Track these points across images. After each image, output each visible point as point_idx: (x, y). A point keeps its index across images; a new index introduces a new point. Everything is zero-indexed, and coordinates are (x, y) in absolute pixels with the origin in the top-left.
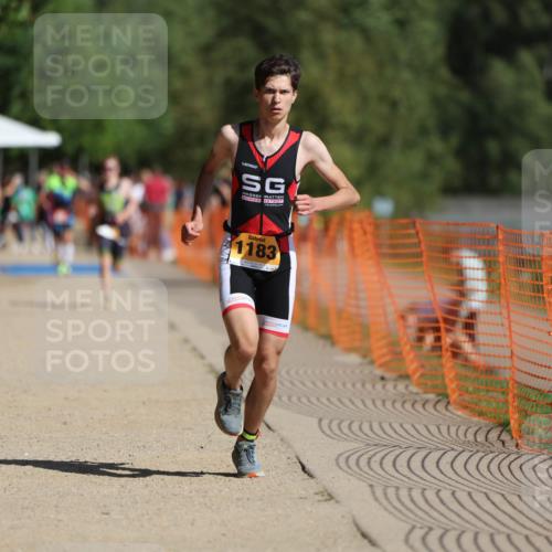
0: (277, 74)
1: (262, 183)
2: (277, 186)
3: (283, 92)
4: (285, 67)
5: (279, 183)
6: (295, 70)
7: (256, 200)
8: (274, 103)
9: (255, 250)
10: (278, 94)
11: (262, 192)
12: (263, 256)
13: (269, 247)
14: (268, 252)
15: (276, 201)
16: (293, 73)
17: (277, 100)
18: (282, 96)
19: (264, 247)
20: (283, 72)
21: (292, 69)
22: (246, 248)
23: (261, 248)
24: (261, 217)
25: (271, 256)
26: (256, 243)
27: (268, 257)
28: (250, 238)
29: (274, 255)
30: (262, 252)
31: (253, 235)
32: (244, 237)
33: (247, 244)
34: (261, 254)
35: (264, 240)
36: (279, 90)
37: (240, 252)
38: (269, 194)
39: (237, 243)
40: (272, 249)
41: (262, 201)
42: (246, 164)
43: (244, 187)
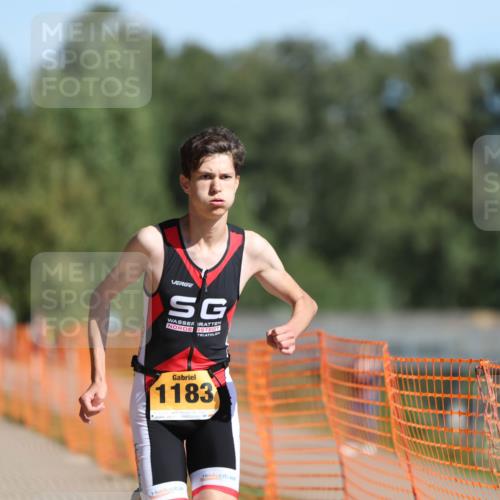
0: (215, 152)
2: (216, 309)
3: (224, 177)
4: (223, 144)
5: (220, 306)
6: (237, 147)
7: (187, 328)
8: (212, 192)
9: (183, 393)
10: (217, 179)
11: (197, 318)
12: (196, 400)
13: (203, 387)
14: (201, 393)
15: (213, 329)
16: (235, 151)
17: (217, 188)
18: (223, 182)
19: (195, 387)
20: (222, 150)
21: (232, 145)
22: (170, 394)
23: (192, 389)
24: (192, 350)
25: (207, 398)
26: (183, 384)
27: (203, 399)
28: (174, 378)
29: (211, 396)
30: (193, 394)
31: (179, 374)
32: (166, 379)
33: (172, 388)
34: (192, 397)
35: (194, 377)
36: (217, 174)
37: (163, 400)
38: (205, 321)
39: (157, 389)
40: (206, 388)
41: (195, 329)
42: (177, 283)
43: (172, 313)
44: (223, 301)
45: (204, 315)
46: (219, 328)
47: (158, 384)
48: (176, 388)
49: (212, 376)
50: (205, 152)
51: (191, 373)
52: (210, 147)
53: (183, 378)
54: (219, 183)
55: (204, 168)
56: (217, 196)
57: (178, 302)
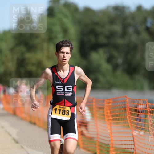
1: (64, 88)
2: (69, 89)
3: (67, 53)
5: (70, 87)
7: (62, 94)
8: (64, 57)
9: (61, 112)
10: (65, 54)
11: (64, 91)
12: (64, 114)
13: (67, 111)
14: (66, 113)
15: (69, 94)
17: (65, 56)
18: (67, 54)
19: (65, 111)
20: (67, 46)
21: (70, 45)
22: (58, 111)
23: (64, 111)
24: (65, 100)
25: (67, 114)
26: (62, 109)
27: (66, 115)
29: (69, 114)
30: (64, 112)
31: (61, 106)
32: (57, 107)
33: (59, 110)
34: (63, 113)
36: (66, 52)
37: (55, 113)
38: (67, 92)
39: (55, 109)
40: (68, 112)
41: (64, 95)
42: (57, 82)
43: (57, 91)
44: (71, 86)
45: (66, 90)
46: (72, 94)
47: (55, 108)
48: (60, 110)
49: (70, 108)
50: (63, 46)
51: (64, 107)
52: (64, 45)
53: (62, 108)
54: (66, 55)
55: (62, 50)
56: (65, 58)
57: (58, 88)
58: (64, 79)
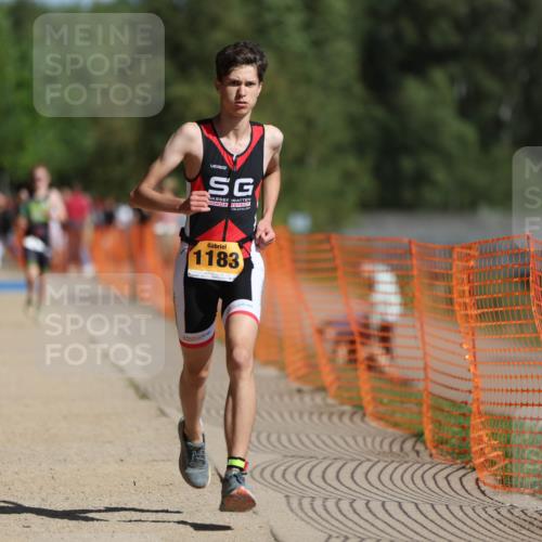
1: (231, 185)
2: (246, 187)
3: (249, 84)
4: (251, 56)
5: (248, 184)
6: (261, 59)
7: (223, 204)
8: (239, 96)
9: (215, 258)
10: (243, 86)
11: (230, 195)
12: (224, 265)
13: (231, 255)
14: (229, 260)
15: (244, 205)
16: (260, 63)
17: (243, 93)
18: (247, 88)
19: (225, 255)
20: (249, 62)
21: (258, 57)
22: (205, 258)
23: (222, 255)
24: (227, 222)
25: (234, 265)
26: (216, 251)
27: (231, 266)
28: (209, 245)
29: (237, 263)
30: (223, 260)
31: (212, 243)
32: (202, 246)
33: (207, 253)
34: (222, 262)
35: (224, 247)
36: (244, 82)
37: (198, 262)
38: (237, 198)
39: (195, 253)
40: (234, 257)
41: (229, 205)
42: (214, 166)
43: (211, 191)
44: (251, 180)
45: (237, 193)
46: (249, 204)
47: (196, 249)
48: (210, 254)
49: (241, 247)
51: (223, 243)
52: (239, 59)
53: (216, 246)
54: (244, 89)
55: (233, 76)
56: (242, 100)
57: (216, 182)
58: (238, 156)
